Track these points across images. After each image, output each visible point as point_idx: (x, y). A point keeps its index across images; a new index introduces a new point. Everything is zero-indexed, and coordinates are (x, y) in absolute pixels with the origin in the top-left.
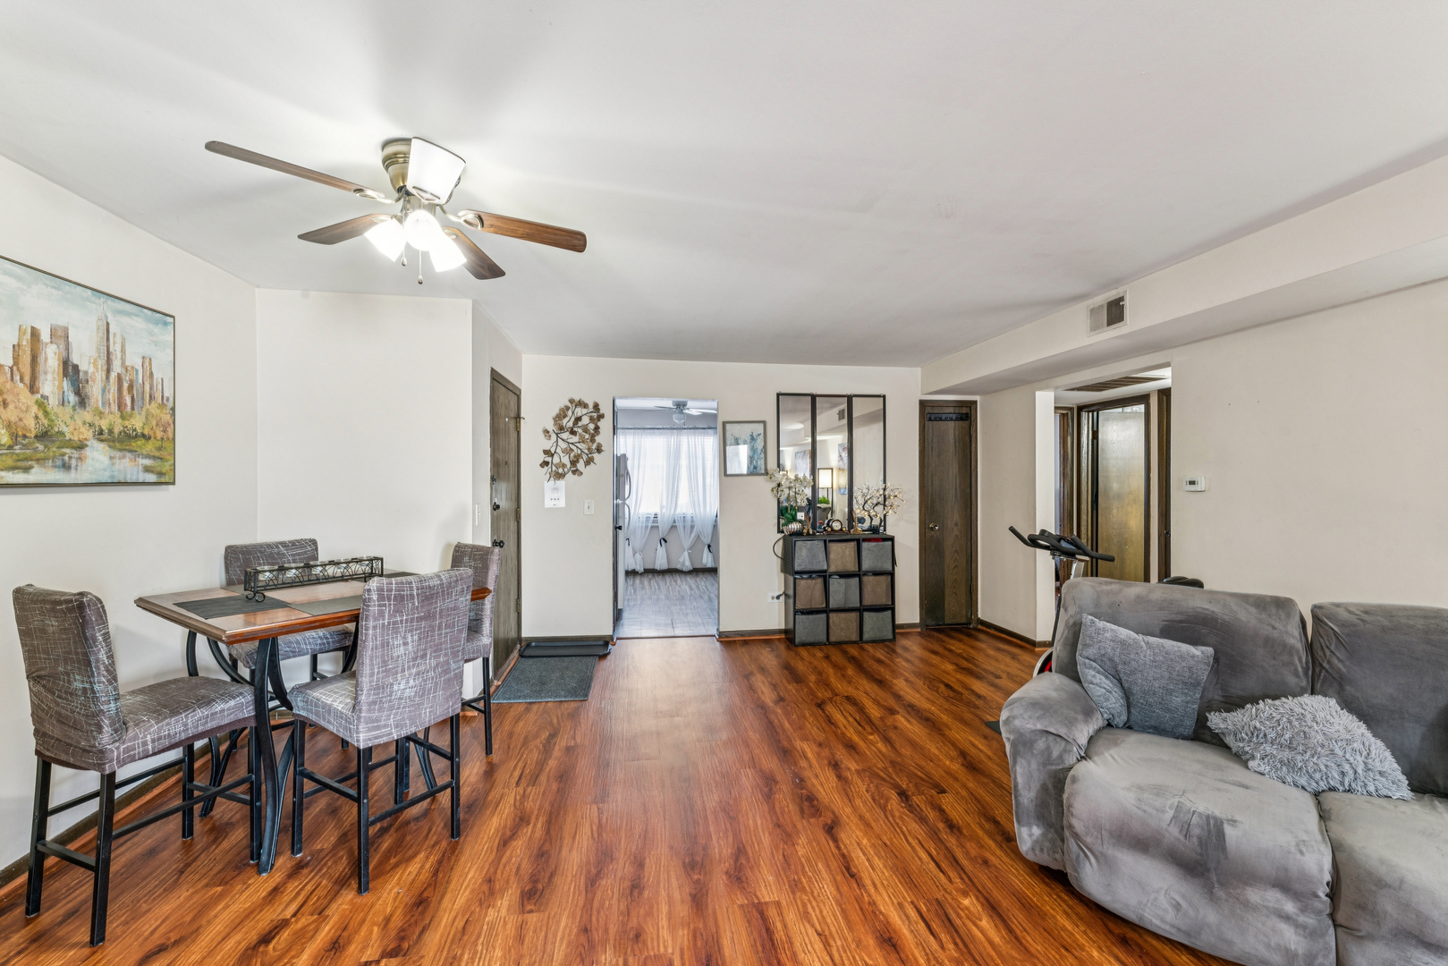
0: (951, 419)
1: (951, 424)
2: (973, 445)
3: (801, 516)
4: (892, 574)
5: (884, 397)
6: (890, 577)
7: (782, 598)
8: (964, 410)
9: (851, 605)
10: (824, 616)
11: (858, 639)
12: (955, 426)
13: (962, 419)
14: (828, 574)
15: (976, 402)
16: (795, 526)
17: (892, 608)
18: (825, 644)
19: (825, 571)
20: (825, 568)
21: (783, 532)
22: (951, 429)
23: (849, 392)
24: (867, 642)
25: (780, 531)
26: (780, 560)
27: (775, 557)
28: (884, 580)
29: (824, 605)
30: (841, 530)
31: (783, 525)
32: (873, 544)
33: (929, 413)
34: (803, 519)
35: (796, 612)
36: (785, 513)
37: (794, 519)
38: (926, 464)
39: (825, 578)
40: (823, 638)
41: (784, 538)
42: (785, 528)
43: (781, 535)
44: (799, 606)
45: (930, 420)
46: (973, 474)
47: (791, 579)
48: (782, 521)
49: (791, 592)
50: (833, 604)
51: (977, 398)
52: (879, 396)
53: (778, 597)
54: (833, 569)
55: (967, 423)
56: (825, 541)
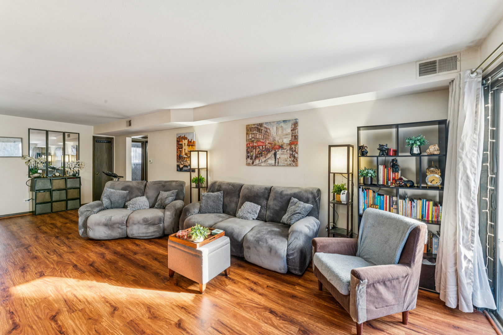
0: (105, 142)
1: (105, 144)
2: (112, 150)
3: (40, 171)
4: (80, 188)
5: (79, 134)
6: (79, 189)
7: (31, 201)
8: (109, 140)
9: (62, 199)
10: (50, 204)
11: (65, 210)
12: (106, 145)
13: (108, 142)
14: (52, 190)
15: (113, 138)
16: (36, 175)
17: (80, 199)
18: (50, 213)
19: (51, 189)
20: (50, 188)
21: (31, 177)
22: (104, 146)
23: (64, 131)
24: (69, 210)
25: (29, 177)
26: (30, 187)
27: (28, 186)
28: (77, 190)
29: (50, 200)
30: (60, 176)
31: (31, 175)
32: (72, 179)
33: (96, 140)
34: (41, 172)
35: (36, 204)
36: (32, 171)
37: (36, 172)
38: (95, 155)
39: (50, 191)
40: (50, 211)
41: (32, 179)
42: (31, 176)
43: (30, 178)
44: (38, 202)
45: (97, 142)
46: (112, 158)
47: (34, 193)
48: (30, 173)
49: (34, 198)
50: (54, 199)
51: (114, 137)
52: (77, 133)
53: (29, 200)
54: (54, 188)
55: (110, 144)
56: (51, 179)
